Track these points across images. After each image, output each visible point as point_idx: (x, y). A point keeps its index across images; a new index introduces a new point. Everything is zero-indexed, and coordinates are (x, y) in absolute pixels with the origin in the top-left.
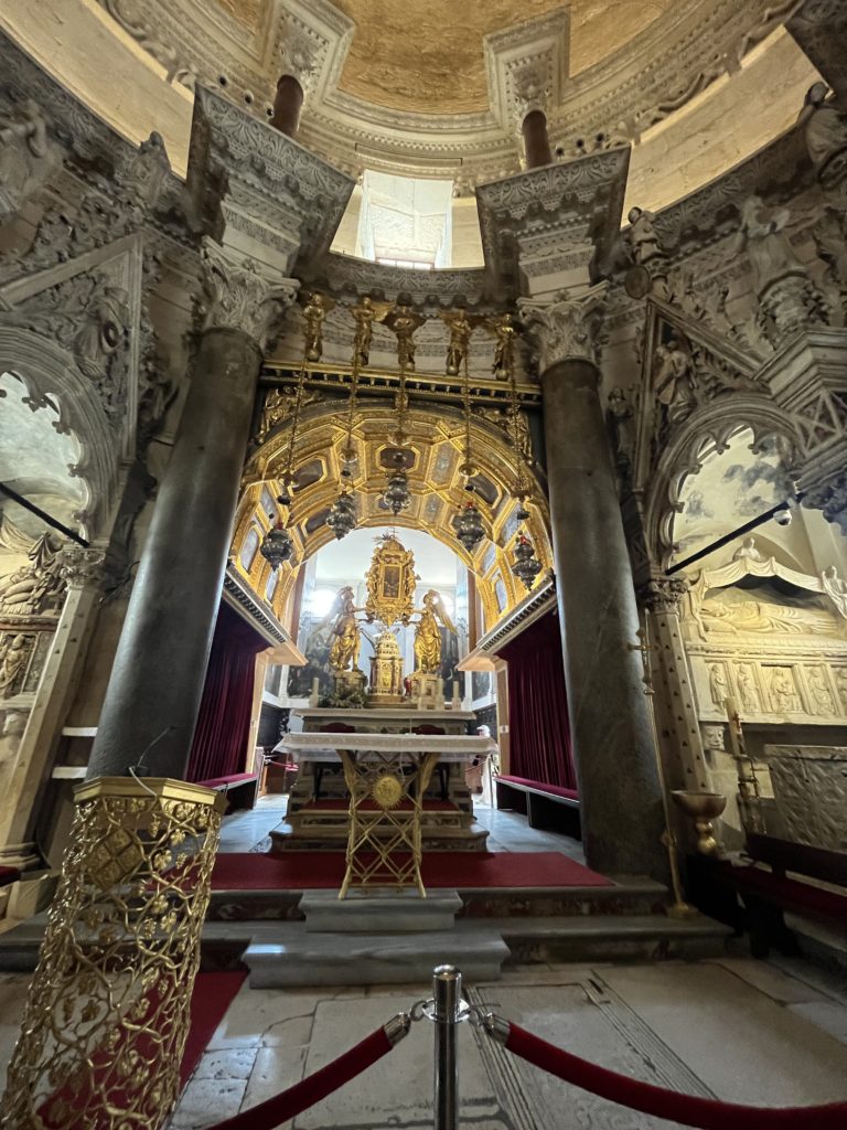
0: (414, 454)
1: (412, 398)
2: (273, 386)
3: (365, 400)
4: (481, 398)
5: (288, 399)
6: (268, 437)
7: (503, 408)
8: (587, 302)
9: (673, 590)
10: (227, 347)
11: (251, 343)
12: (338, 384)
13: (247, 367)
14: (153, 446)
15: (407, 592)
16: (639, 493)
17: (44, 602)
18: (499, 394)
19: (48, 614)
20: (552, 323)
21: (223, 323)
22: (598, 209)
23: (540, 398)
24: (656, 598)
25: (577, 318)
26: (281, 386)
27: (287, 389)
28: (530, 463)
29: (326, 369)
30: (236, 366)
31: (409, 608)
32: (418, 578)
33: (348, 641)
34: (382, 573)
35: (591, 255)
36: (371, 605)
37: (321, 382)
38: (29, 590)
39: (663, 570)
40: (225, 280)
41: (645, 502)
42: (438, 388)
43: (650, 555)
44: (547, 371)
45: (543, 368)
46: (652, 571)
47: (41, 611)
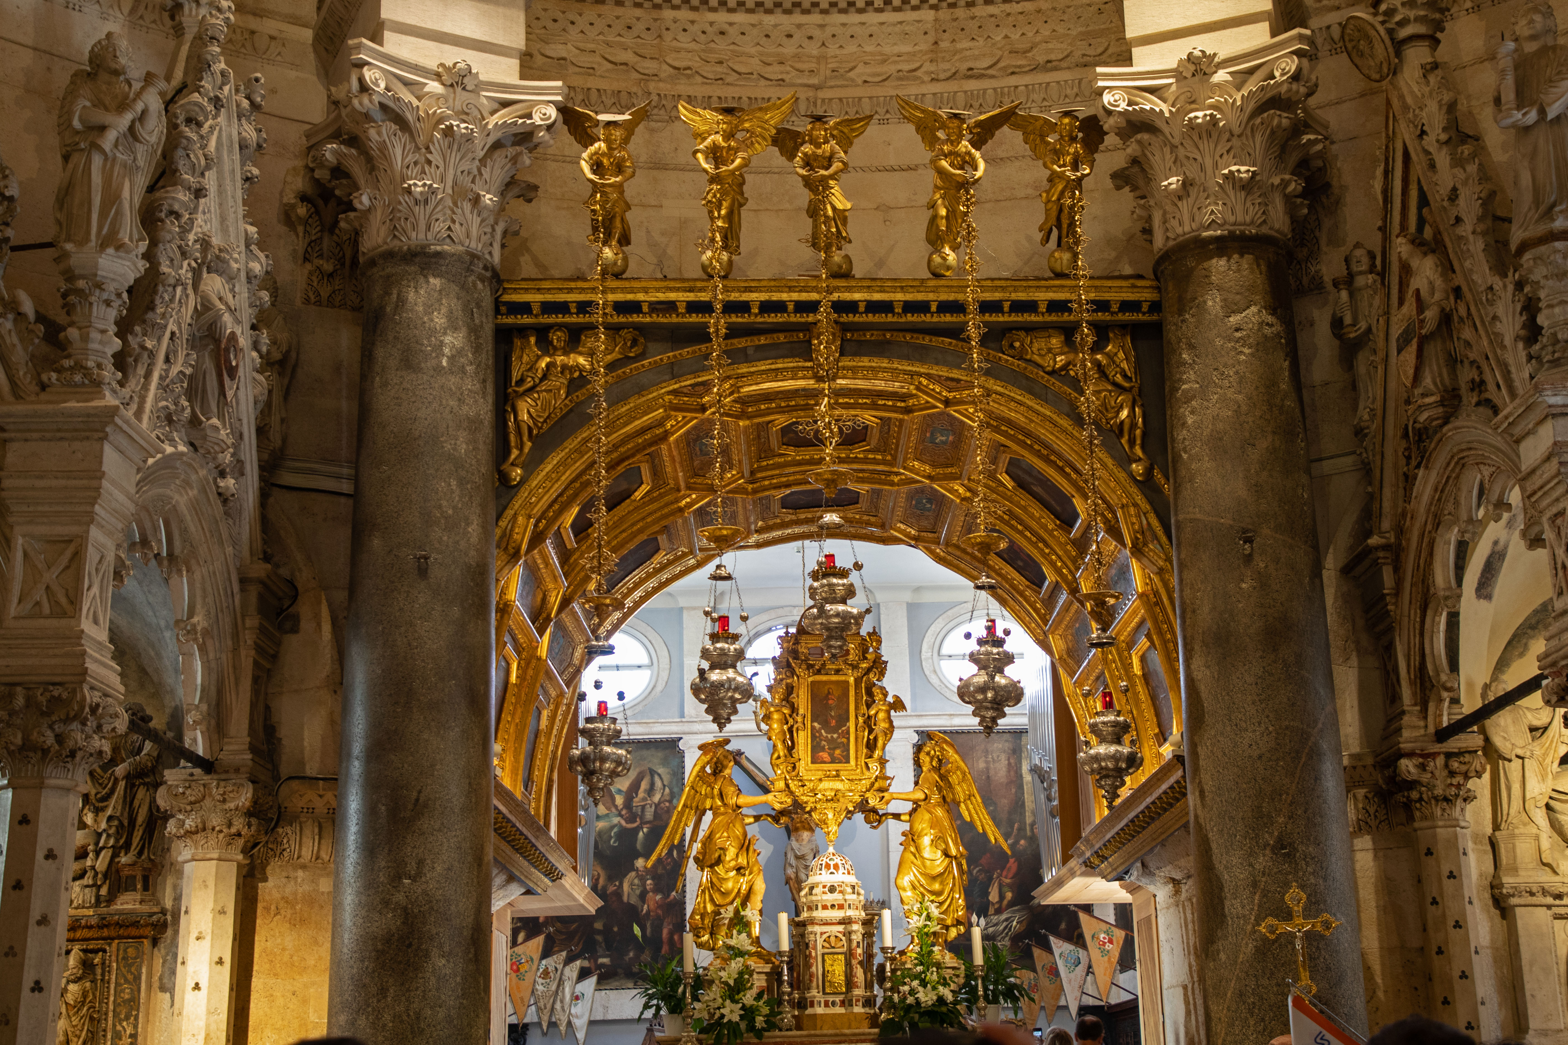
1: (849, 331)
2: (523, 331)
4: (1014, 318)
5: (560, 359)
9: (1452, 774)
12: (674, 319)
18: (1056, 309)
20: (1175, 131)
23: (1156, 307)
24: (1414, 795)
25: (1238, 118)
26: (540, 330)
27: (557, 337)
29: (646, 291)
30: (457, 339)
34: (803, 703)
37: (636, 318)
39: (1431, 729)
41: (1397, 569)
42: (910, 307)
43: (1406, 693)
44: (1166, 257)
45: (1159, 241)
46: (1406, 734)
47: (111, 899)
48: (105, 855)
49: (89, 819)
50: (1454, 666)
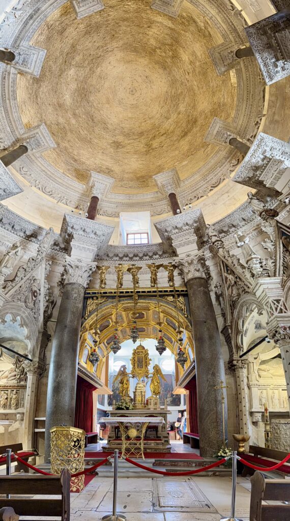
0: (143, 314)
1: (139, 296)
2: (90, 298)
3: (122, 299)
4: (164, 293)
5: (95, 301)
6: (89, 316)
7: (173, 296)
8: (197, 256)
10: (73, 290)
11: (81, 286)
12: (112, 295)
13: (80, 295)
14: (49, 323)
15: (146, 366)
16: (229, 326)
17: (20, 380)
18: (171, 291)
19: (22, 383)
20: (186, 264)
21: (71, 281)
22: (195, 225)
23: (186, 291)
25: (195, 262)
26: (92, 298)
27: (95, 298)
28: (186, 316)
29: (108, 290)
30: (76, 295)
31: (147, 372)
32: (150, 360)
33: (125, 386)
34: (136, 359)
35: (196, 240)
36: (133, 372)
37: (106, 295)
38: (15, 376)
40: (72, 267)
41: (231, 329)
42: (148, 292)
43: (234, 350)
44: (187, 282)
45: (186, 281)
46: (234, 356)
47: (20, 382)
48: (19, 376)
49: (17, 370)
50: (242, 344)
